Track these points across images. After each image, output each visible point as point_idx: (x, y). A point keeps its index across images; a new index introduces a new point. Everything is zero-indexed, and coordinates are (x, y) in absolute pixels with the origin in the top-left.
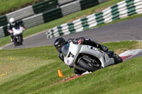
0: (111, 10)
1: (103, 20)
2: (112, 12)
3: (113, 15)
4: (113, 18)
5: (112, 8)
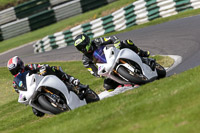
0: (124, 12)
2: (126, 15)
3: (127, 19)
4: (127, 24)
5: (125, 9)
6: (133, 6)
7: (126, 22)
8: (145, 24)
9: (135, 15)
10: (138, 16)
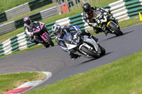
0: (10, 42)
1: (4, 51)
2: (12, 43)
4: (13, 50)
5: (11, 40)
6: (17, 37)
7: (11, 48)
8: (26, 50)
9: (18, 44)
10: (20, 45)
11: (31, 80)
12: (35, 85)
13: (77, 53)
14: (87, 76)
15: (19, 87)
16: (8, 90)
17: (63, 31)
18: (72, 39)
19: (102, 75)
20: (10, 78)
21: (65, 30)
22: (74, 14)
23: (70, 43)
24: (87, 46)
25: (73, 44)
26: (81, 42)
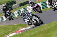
0: (17, 12)
1: (14, 16)
3: (18, 14)
11: (25, 27)
12: (27, 29)
13: (30, 23)
14: (48, 25)
15: (21, 30)
16: (16, 31)
17: (25, 14)
18: (28, 18)
19: (54, 25)
20: (17, 26)
21: (26, 14)
22: (43, 1)
23: (27, 19)
24: (34, 20)
25: (28, 19)
26: (31, 19)
